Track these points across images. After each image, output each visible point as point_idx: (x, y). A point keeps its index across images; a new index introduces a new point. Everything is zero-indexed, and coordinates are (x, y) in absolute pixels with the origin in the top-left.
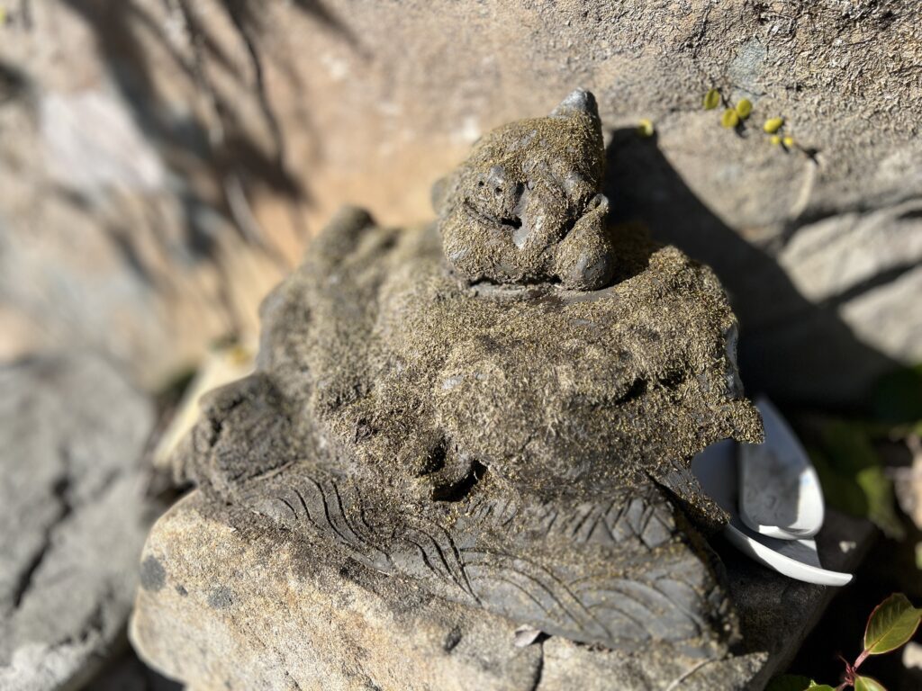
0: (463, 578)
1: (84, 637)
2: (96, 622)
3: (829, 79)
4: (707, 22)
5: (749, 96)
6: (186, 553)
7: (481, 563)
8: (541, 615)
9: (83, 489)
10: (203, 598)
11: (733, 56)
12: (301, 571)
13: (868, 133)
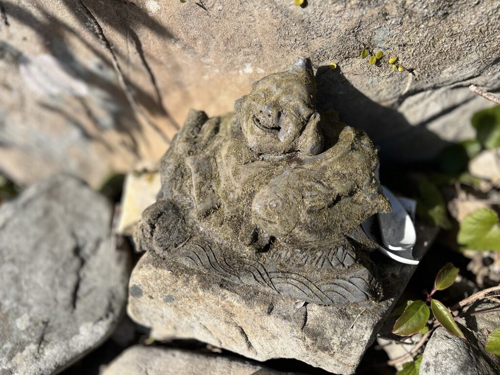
0: (271, 284)
1: (107, 316)
2: (110, 309)
3: (418, 42)
4: (361, 22)
5: (381, 50)
6: (151, 283)
7: (278, 277)
8: (305, 296)
9: (87, 250)
10: (161, 299)
11: (374, 34)
12: (204, 287)
13: (437, 61)
